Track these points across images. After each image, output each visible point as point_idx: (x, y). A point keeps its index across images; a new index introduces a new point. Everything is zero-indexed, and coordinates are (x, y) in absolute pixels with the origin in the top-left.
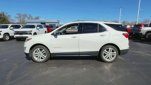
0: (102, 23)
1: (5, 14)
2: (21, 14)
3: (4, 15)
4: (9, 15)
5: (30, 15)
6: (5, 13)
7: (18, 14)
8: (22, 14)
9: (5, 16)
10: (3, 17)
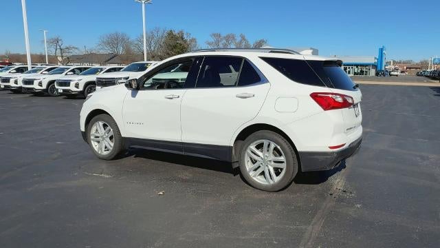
0: (254, 57)
1: (185, 36)
2: (220, 36)
3: (182, 39)
4: (194, 37)
5: (243, 38)
6: (185, 33)
7: (214, 35)
8: (224, 34)
9: (185, 41)
10: (181, 45)
